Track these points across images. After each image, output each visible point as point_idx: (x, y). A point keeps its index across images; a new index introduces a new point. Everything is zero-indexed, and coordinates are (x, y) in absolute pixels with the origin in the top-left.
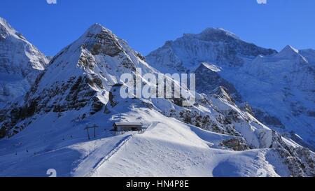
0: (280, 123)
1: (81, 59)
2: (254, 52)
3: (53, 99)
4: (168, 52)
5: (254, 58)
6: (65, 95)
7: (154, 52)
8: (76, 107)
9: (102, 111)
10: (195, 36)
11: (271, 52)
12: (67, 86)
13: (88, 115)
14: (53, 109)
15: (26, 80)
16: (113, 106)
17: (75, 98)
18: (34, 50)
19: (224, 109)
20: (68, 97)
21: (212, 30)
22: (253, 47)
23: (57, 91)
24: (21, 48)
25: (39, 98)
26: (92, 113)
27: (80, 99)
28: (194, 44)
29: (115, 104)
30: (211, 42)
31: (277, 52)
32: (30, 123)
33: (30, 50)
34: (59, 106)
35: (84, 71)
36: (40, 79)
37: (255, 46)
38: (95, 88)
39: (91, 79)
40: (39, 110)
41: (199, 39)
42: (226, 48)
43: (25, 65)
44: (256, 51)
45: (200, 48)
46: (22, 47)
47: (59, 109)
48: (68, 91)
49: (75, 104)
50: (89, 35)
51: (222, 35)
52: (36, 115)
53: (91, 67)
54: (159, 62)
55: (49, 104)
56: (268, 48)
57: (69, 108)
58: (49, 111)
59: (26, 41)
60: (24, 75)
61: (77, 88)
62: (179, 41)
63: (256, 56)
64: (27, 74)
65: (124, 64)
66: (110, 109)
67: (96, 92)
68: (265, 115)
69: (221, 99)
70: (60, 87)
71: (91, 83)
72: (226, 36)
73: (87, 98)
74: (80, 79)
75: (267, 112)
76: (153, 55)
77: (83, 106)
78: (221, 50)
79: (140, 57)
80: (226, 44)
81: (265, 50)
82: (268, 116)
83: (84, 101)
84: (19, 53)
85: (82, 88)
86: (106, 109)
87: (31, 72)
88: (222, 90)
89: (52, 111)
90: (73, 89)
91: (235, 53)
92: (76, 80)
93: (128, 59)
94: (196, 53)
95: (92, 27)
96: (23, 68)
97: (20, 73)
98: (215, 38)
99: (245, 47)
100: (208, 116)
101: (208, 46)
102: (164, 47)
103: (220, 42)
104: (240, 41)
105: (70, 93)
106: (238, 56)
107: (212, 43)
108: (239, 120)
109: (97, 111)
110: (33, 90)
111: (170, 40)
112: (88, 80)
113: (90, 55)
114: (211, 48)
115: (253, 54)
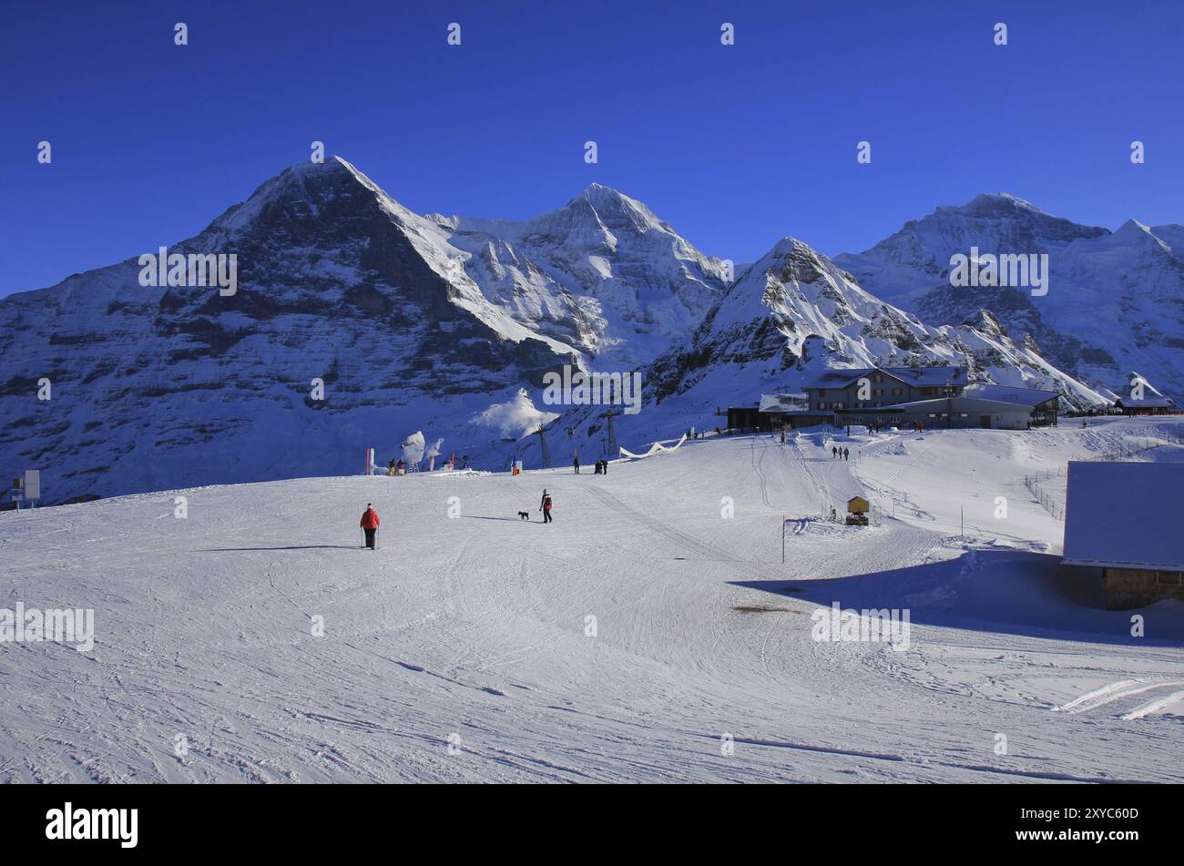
0: (1110, 360)
1: (767, 292)
2: (1067, 233)
3: (733, 346)
4: (910, 241)
5: (1065, 246)
6: (749, 342)
7: (884, 242)
8: (762, 357)
9: (795, 366)
10: (957, 211)
11: (1098, 232)
12: (751, 329)
13: (778, 371)
14: (733, 358)
15: (676, 297)
16: (807, 362)
17: (761, 345)
18: (687, 249)
19: (980, 348)
20: (752, 344)
21: (989, 197)
22: (1064, 224)
23: (737, 336)
24: (668, 247)
25: (714, 343)
26: (783, 369)
27: (767, 346)
28: (956, 225)
29: (810, 359)
30: (986, 219)
31: (1110, 233)
32: (705, 375)
33: (682, 249)
34: (741, 355)
35: (771, 310)
36: (713, 316)
37: (1068, 222)
38: (786, 332)
39: (781, 320)
40: (716, 359)
41: (966, 216)
42: (1014, 229)
43: (674, 275)
44: (1070, 232)
45: (966, 233)
46: (670, 246)
47: (741, 359)
48: (752, 336)
49: (761, 353)
50: (777, 255)
51: (1007, 207)
52: (711, 366)
53: (780, 300)
54: (893, 258)
55: (728, 352)
56: (1092, 225)
57: (754, 357)
58: (728, 361)
59: (676, 236)
60: (673, 289)
61: (762, 333)
62: (928, 220)
63: (1070, 241)
64: (678, 288)
65: (825, 293)
66: (804, 365)
67: (787, 337)
68: (1083, 347)
69: (976, 333)
70: (742, 330)
71: (781, 326)
72: (1014, 207)
73: (777, 346)
74: (767, 321)
75: (1086, 342)
76: (884, 248)
77: (771, 355)
78: (1005, 232)
79: (849, 279)
80: (1015, 221)
81: (1088, 229)
82: (1088, 348)
83: (773, 349)
84: (665, 254)
85: (769, 333)
86: (799, 365)
87: (683, 284)
88: (985, 315)
89: (732, 361)
90: (758, 334)
91: (1031, 237)
92: (761, 322)
93: (830, 287)
94: (960, 240)
95: (780, 243)
96: (672, 279)
97: (668, 286)
98: (995, 212)
99: (1050, 225)
100: (947, 362)
101: (981, 228)
102: (901, 233)
103: (1003, 220)
104: (1040, 215)
105: (755, 339)
106: (1035, 241)
107: (990, 222)
108: (1003, 365)
109: (789, 366)
110: (704, 329)
111: (911, 220)
112: (776, 323)
113: (779, 283)
114: (988, 230)
115: (1065, 238)
